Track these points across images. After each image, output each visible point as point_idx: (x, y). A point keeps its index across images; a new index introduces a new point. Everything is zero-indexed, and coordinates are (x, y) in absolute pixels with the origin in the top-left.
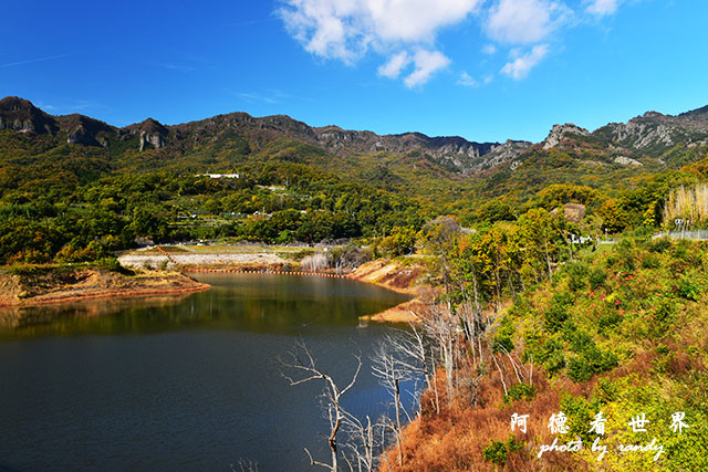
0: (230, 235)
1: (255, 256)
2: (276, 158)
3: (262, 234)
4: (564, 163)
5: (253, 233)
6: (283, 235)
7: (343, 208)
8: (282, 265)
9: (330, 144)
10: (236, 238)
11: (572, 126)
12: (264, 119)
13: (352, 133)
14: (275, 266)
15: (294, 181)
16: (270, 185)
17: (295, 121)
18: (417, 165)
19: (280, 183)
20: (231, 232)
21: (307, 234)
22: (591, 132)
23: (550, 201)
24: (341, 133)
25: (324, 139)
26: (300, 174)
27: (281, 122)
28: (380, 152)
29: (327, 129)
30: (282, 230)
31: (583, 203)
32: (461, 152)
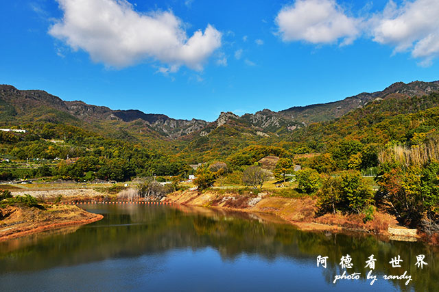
0: (46, 175)
1: (77, 191)
2: (41, 120)
3: (74, 174)
4: (234, 134)
5: (66, 174)
6: (88, 175)
7: (119, 156)
8: (102, 197)
9: (77, 113)
10: (53, 178)
11: (231, 114)
12: (26, 92)
13: (94, 107)
14: (98, 197)
15: (70, 137)
16: (50, 139)
17: (51, 95)
18: (143, 131)
19: (58, 138)
20: (46, 173)
21: (106, 174)
22: (240, 116)
23: (259, 154)
24: (86, 106)
25: (73, 110)
26: (74, 132)
27: (41, 95)
28: (114, 121)
29: (76, 103)
30: (87, 171)
31: (278, 155)
32: (166, 124)
